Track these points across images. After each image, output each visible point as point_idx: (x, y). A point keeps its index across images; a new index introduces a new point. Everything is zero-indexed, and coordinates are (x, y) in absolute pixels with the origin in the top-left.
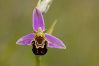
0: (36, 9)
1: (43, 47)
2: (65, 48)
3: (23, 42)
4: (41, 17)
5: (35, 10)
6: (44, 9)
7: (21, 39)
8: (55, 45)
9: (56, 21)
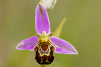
0: (40, 6)
1: (48, 55)
2: (76, 53)
3: (24, 47)
4: (46, 16)
5: (38, 7)
6: (50, 5)
7: (22, 43)
8: (64, 50)
9: (65, 19)
